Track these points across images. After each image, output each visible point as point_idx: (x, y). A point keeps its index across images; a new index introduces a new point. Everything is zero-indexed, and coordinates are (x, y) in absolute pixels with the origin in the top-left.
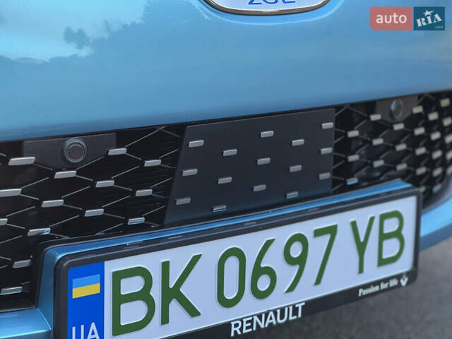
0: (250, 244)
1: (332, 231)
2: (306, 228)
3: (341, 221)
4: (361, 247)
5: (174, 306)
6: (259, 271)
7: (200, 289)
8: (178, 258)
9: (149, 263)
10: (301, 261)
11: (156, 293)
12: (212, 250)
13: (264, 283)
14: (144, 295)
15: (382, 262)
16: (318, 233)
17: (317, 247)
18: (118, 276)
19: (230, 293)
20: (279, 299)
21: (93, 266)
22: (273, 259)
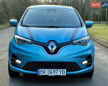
2: (55, 70)
6: (51, 72)
11: (43, 72)
12: (47, 70)
17: (56, 72)
18: (41, 70)
19: (49, 73)
20: (53, 74)
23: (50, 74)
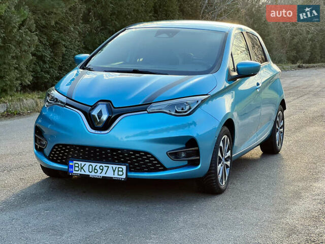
0: (94, 164)
1: (108, 167)
2: (104, 165)
3: (110, 166)
4: (114, 171)
5: (82, 170)
6: (95, 169)
7: (86, 168)
8: (83, 163)
9: (79, 163)
10: (102, 170)
11: (80, 167)
12: (88, 164)
13: (96, 171)
14: (78, 167)
15: (118, 175)
16: (105, 166)
17: (105, 169)
18: (75, 163)
19: (91, 171)
20: (98, 174)
21: (72, 161)
22: (97, 168)
23: (92, 174)
